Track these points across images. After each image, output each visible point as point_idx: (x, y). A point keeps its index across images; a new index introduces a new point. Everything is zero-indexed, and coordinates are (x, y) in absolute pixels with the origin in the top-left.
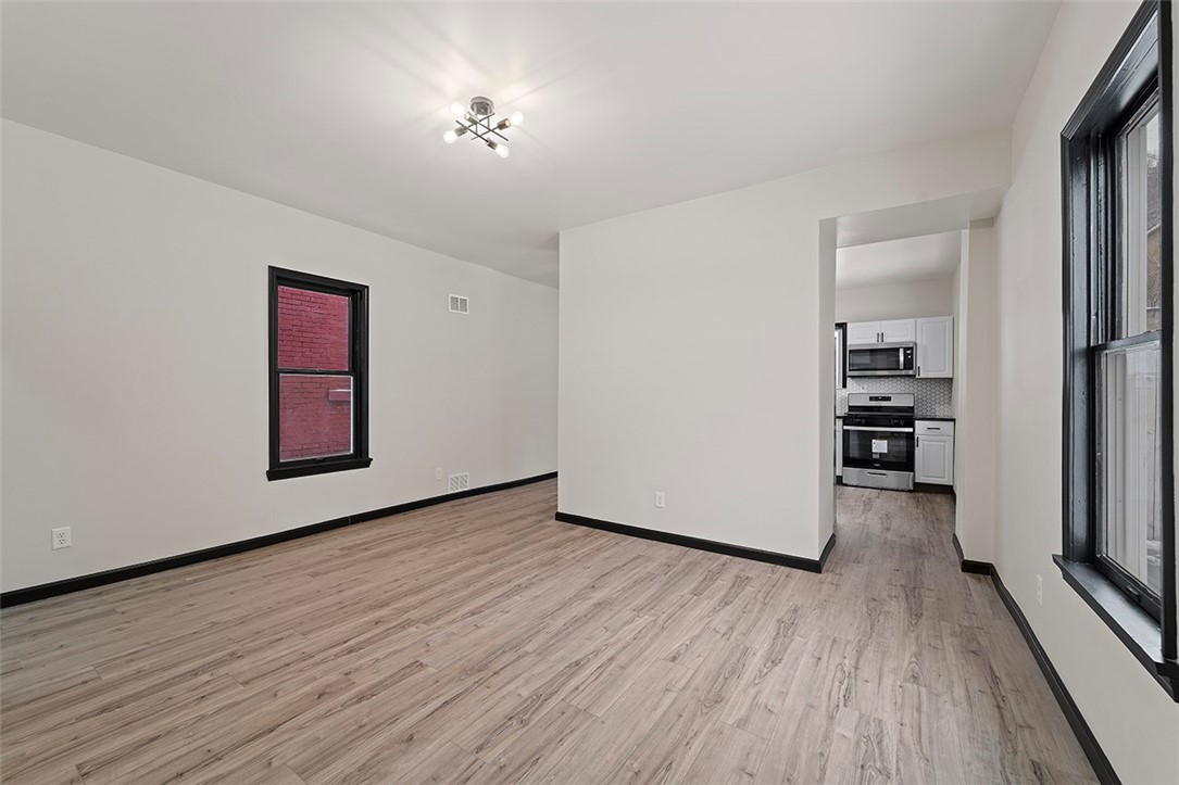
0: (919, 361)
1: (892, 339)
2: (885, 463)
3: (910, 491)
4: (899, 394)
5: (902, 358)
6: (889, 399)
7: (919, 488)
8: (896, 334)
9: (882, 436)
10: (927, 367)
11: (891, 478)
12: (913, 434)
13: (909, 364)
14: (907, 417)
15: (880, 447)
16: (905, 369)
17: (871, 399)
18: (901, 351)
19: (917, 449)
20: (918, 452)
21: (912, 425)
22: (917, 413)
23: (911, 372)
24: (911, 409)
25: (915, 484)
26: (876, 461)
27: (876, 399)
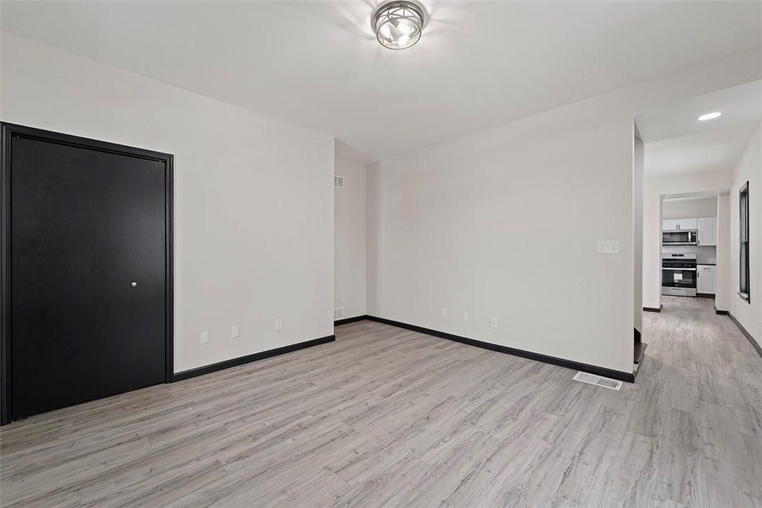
0: (699, 238)
1: (683, 228)
2: (680, 285)
3: (694, 297)
4: (687, 253)
5: (690, 237)
6: (683, 255)
7: (699, 296)
8: (686, 225)
9: (678, 272)
10: (703, 240)
11: (683, 291)
12: (695, 271)
13: (694, 239)
14: (693, 263)
15: (678, 277)
16: (691, 241)
17: (673, 255)
18: (690, 233)
19: (698, 278)
20: (698, 279)
21: (695, 267)
22: (697, 262)
23: (694, 243)
24: (695, 260)
25: (697, 294)
26: (677, 284)
27: (676, 255)
